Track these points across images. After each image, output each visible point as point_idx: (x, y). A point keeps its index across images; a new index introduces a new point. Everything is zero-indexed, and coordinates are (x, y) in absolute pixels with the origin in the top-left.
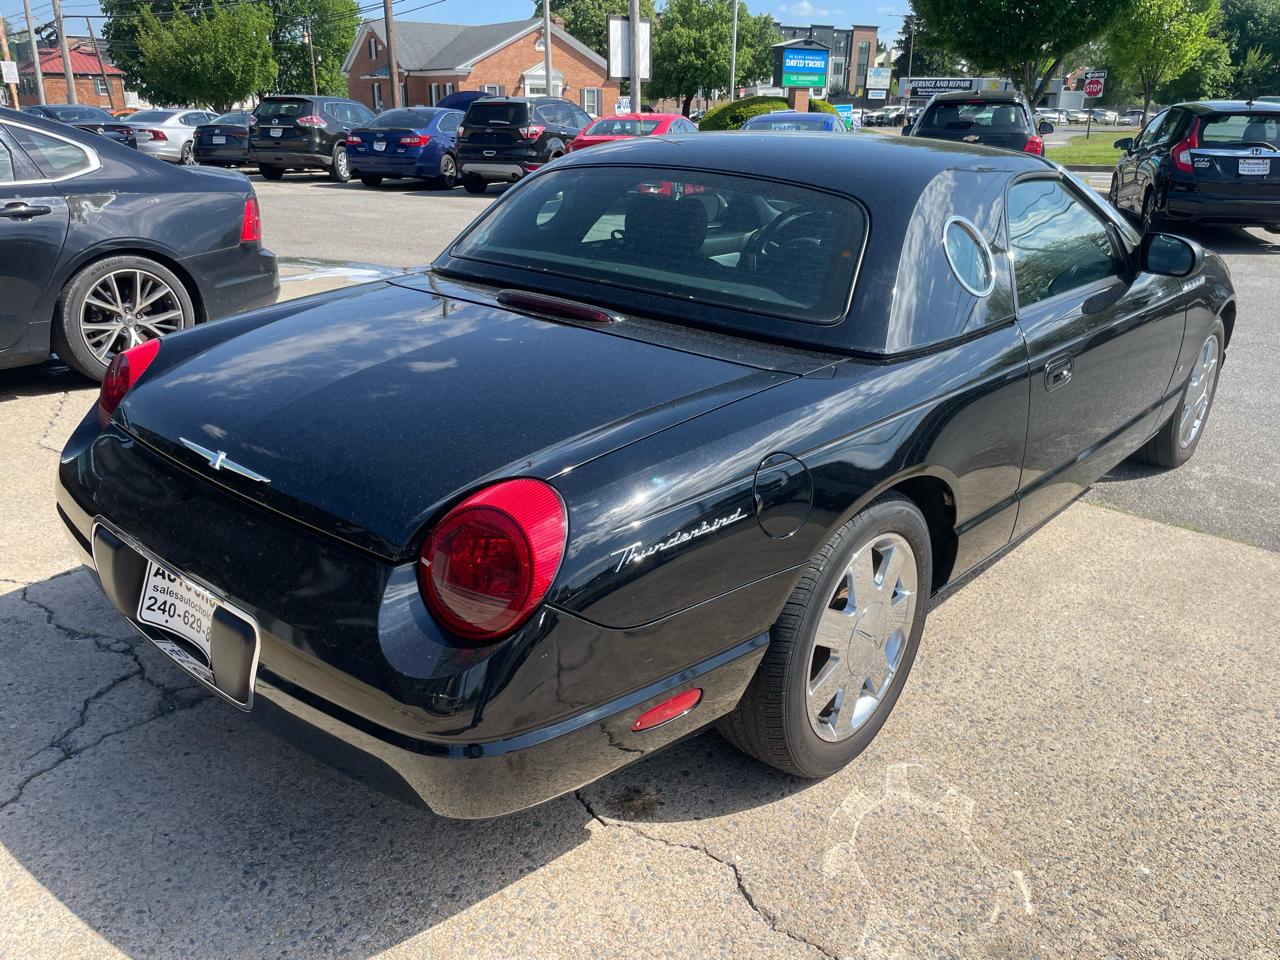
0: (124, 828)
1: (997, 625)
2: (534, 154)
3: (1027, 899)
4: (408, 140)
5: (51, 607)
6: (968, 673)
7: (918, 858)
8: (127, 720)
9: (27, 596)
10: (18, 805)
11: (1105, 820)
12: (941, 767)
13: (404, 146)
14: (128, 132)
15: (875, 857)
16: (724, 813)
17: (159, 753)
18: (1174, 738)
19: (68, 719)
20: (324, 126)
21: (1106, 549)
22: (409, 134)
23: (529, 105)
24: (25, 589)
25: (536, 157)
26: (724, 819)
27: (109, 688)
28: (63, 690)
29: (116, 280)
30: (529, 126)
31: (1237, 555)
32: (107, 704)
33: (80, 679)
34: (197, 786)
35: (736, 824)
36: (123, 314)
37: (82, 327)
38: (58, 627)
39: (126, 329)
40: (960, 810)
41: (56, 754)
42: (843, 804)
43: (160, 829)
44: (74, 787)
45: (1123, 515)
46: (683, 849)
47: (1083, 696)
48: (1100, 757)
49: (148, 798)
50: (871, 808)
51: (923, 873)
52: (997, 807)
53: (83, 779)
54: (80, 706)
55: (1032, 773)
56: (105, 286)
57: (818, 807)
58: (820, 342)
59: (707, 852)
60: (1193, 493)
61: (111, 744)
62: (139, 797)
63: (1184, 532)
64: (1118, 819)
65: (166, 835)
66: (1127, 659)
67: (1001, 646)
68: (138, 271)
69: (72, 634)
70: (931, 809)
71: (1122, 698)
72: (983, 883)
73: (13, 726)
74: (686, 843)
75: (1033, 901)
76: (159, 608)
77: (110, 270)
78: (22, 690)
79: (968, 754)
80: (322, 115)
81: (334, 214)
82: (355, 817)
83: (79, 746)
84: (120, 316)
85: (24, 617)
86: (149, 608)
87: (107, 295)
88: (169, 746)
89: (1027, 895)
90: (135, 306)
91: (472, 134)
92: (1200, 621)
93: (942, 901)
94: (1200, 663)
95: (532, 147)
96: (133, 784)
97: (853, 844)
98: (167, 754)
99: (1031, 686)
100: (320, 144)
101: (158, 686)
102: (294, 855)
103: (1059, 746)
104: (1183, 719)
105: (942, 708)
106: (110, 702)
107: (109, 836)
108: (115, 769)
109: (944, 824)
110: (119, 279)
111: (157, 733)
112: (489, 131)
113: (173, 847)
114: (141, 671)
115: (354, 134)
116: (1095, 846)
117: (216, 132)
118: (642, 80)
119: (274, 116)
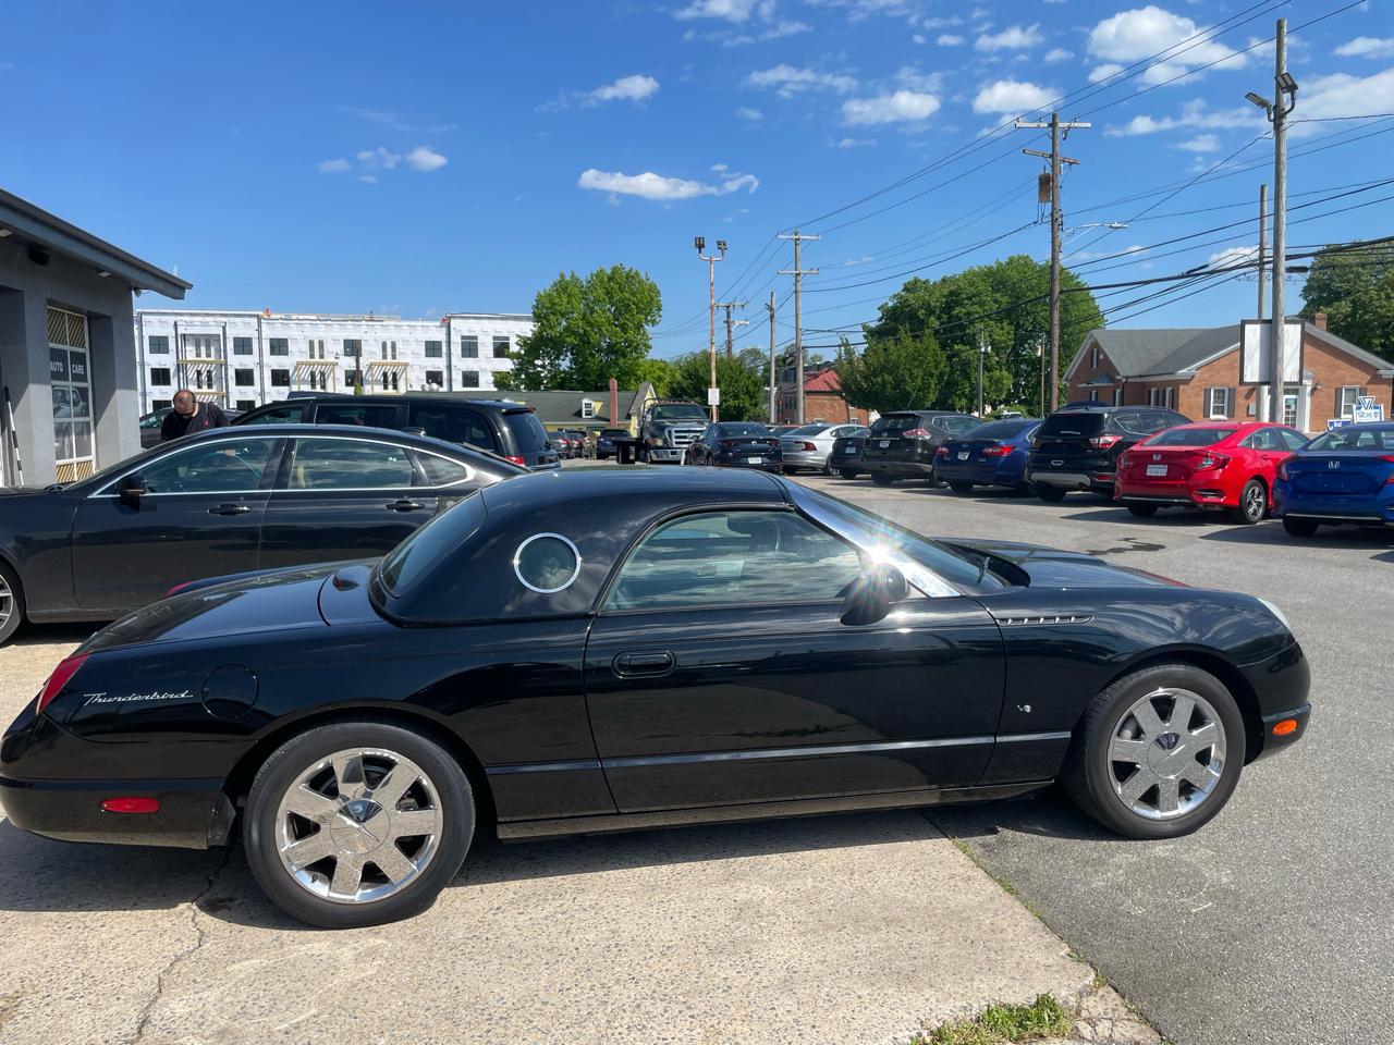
2: (1106, 463)
4: (991, 450)
13: (986, 455)
14: (776, 445)
20: (927, 437)
22: (993, 444)
23: (1106, 416)
25: (1107, 467)
30: (1103, 435)
45: (965, 860)
46: (196, 931)
58: (384, 609)
74: (203, 929)
80: (931, 430)
91: (1043, 445)
95: (1104, 457)
100: (921, 454)
112: (1058, 441)
115: (944, 445)
117: (850, 443)
118: (1286, 383)
119: (887, 430)
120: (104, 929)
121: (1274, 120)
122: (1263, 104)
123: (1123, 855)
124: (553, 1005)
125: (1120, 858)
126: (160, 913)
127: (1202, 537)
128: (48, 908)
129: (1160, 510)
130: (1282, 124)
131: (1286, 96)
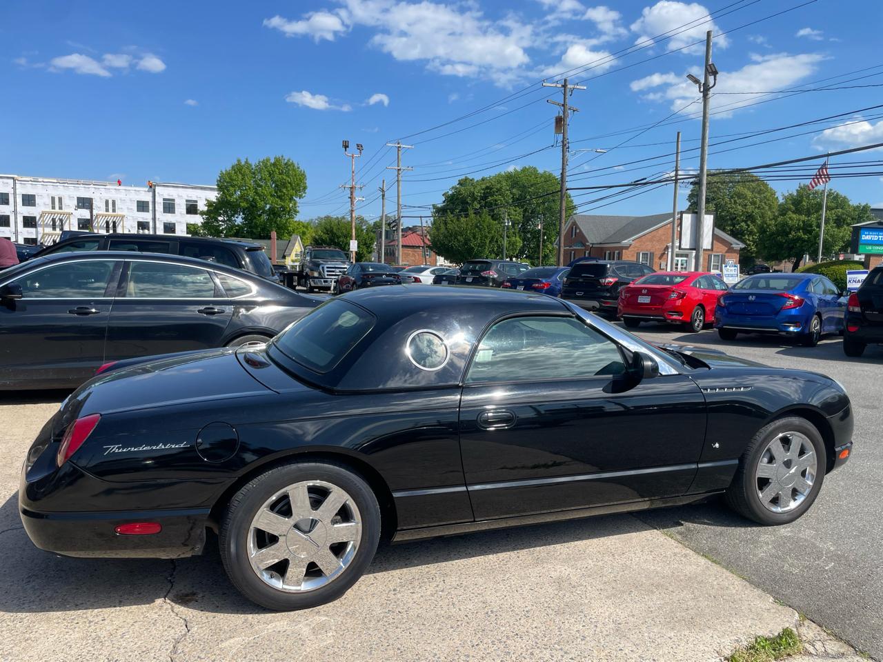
1: (481, 575)
2: (608, 295)
4: (537, 285)
6: (425, 591)
12: (342, 624)
13: (535, 288)
14: (398, 278)
15: (252, 646)
16: (216, 612)
18: (488, 648)
20: (496, 276)
22: (538, 281)
23: (609, 266)
25: (609, 297)
26: (213, 614)
30: (607, 277)
40: (321, 642)
42: (272, 624)
46: (179, 618)
47: (470, 616)
48: (430, 643)
50: (281, 629)
52: (340, 646)
55: (382, 639)
57: (258, 622)
59: (187, 623)
66: (529, 608)
67: (465, 584)
70: (307, 637)
71: (491, 624)
74: (184, 617)
79: (364, 623)
80: (498, 271)
91: (571, 283)
92: (615, 604)
95: (608, 290)
97: (250, 639)
99: (449, 605)
102: (50, 577)
103: (416, 633)
105: (385, 602)
109: (303, 645)
112: (581, 280)
115: (507, 282)
117: (444, 278)
118: (704, 250)
119: (470, 271)
120: (106, 622)
121: (703, 92)
122: (696, 81)
123: (765, 536)
124: (473, 657)
125: (764, 538)
126: (144, 607)
127: (673, 340)
128: (51, 609)
129: (642, 323)
130: (707, 94)
131: (711, 79)
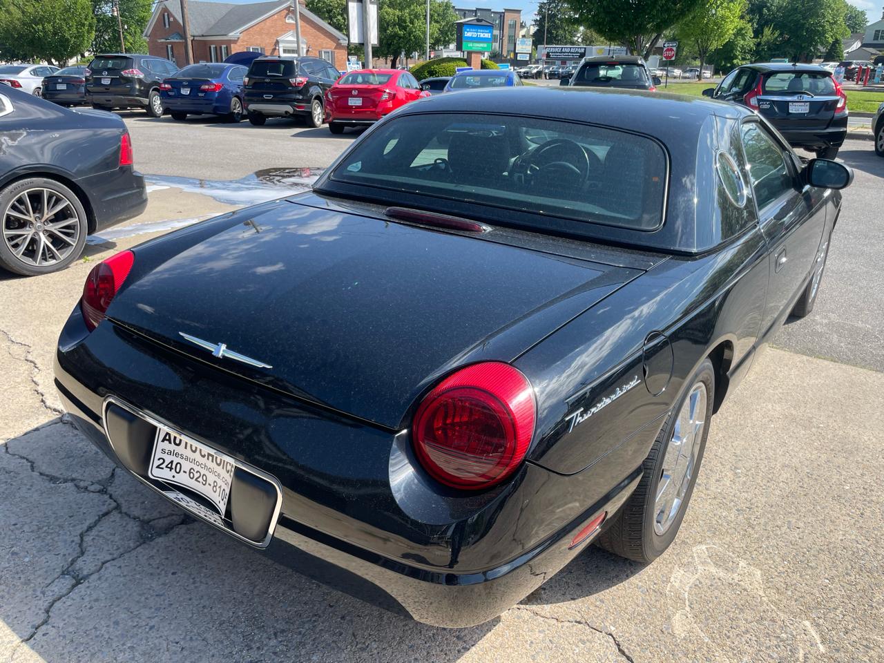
0: (141, 640)
1: (730, 437)
2: (301, 97)
3: (819, 642)
4: (207, 87)
5: (30, 457)
6: (723, 474)
7: (736, 618)
8: (118, 549)
9: (9, 450)
10: (49, 626)
11: (849, 578)
12: (729, 546)
13: (204, 91)
15: (707, 619)
16: (590, 593)
17: (151, 574)
18: (873, 512)
19: (70, 551)
20: (142, 76)
21: (781, 377)
22: (208, 82)
23: (295, 62)
24: (6, 444)
25: (302, 100)
26: (592, 598)
27: (96, 524)
28: (59, 526)
29: (28, 196)
30: (296, 77)
31: (865, 378)
32: (97, 536)
33: (70, 517)
34: (190, 599)
35: (602, 601)
36: (34, 222)
37: (5, 233)
38: (41, 474)
39: (36, 233)
40: (752, 578)
41: (68, 581)
42: (672, 579)
43: (171, 639)
44: (91, 608)
45: (783, 352)
46: (571, 624)
47: (805, 486)
48: (831, 531)
49: (153, 613)
50: (692, 581)
51: (743, 629)
52: (776, 573)
53: (97, 600)
54: (77, 539)
55: (791, 546)
56: (20, 201)
57: (655, 584)
58: (648, 244)
59: (588, 625)
60: (821, 335)
61: (110, 570)
62: (146, 613)
63: (826, 363)
64: (857, 576)
65: (177, 643)
66: (824, 457)
67: (738, 452)
68: (45, 189)
69: (53, 479)
70: (733, 579)
71: (831, 486)
72: (786, 633)
73: (27, 560)
74: (571, 619)
75: (822, 642)
76: (167, 467)
77: (24, 189)
78: (26, 528)
79: (744, 535)
80: (141, 69)
81: (158, 141)
82: (320, 617)
83: (85, 573)
84: (32, 223)
85: (11, 467)
86: (158, 467)
87: (22, 208)
88: (158, 568)
89: (818, 639)
90: (43, 215)
91: (255, 83)
92: (860, 427)
93: (764, 649)
94: (870, 457)
95: (299, 92)
96: (138, 602)
97: (689, 610)
98: (159, 574)
99: (768, 481)
100: (140, 90)
101: (135, 519)
102: (282, 651)
103: (801, 525)
104: (874, 498)
105: (715, 502)
106: (101, 534)
107: (132, 648)
108: (120, 591)
109: (745, 590)
110: (31, 196)
111: (146, 557)
112: (267, 80)
113: (185, 653)
114: (118, 507)
115: (165, 82)
116: (850, 598)
117: (62, 81)
118: (372, 45)
129: (346, 128)
